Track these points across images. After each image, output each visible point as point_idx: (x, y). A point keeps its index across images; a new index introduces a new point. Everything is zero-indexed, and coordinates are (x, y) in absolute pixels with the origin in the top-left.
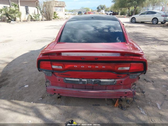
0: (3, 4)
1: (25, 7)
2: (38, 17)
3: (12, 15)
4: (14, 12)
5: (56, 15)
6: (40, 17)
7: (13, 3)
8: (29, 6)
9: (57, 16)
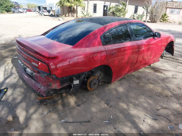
0: (115, 3)
1: (135, 6)
2: (141, 18)
3: (117, 13)
4: (119, 11)
5: (167, 17)
6: (143, 18)
7: (123, 2)
8: (140, 6)
9: (167, 19)
